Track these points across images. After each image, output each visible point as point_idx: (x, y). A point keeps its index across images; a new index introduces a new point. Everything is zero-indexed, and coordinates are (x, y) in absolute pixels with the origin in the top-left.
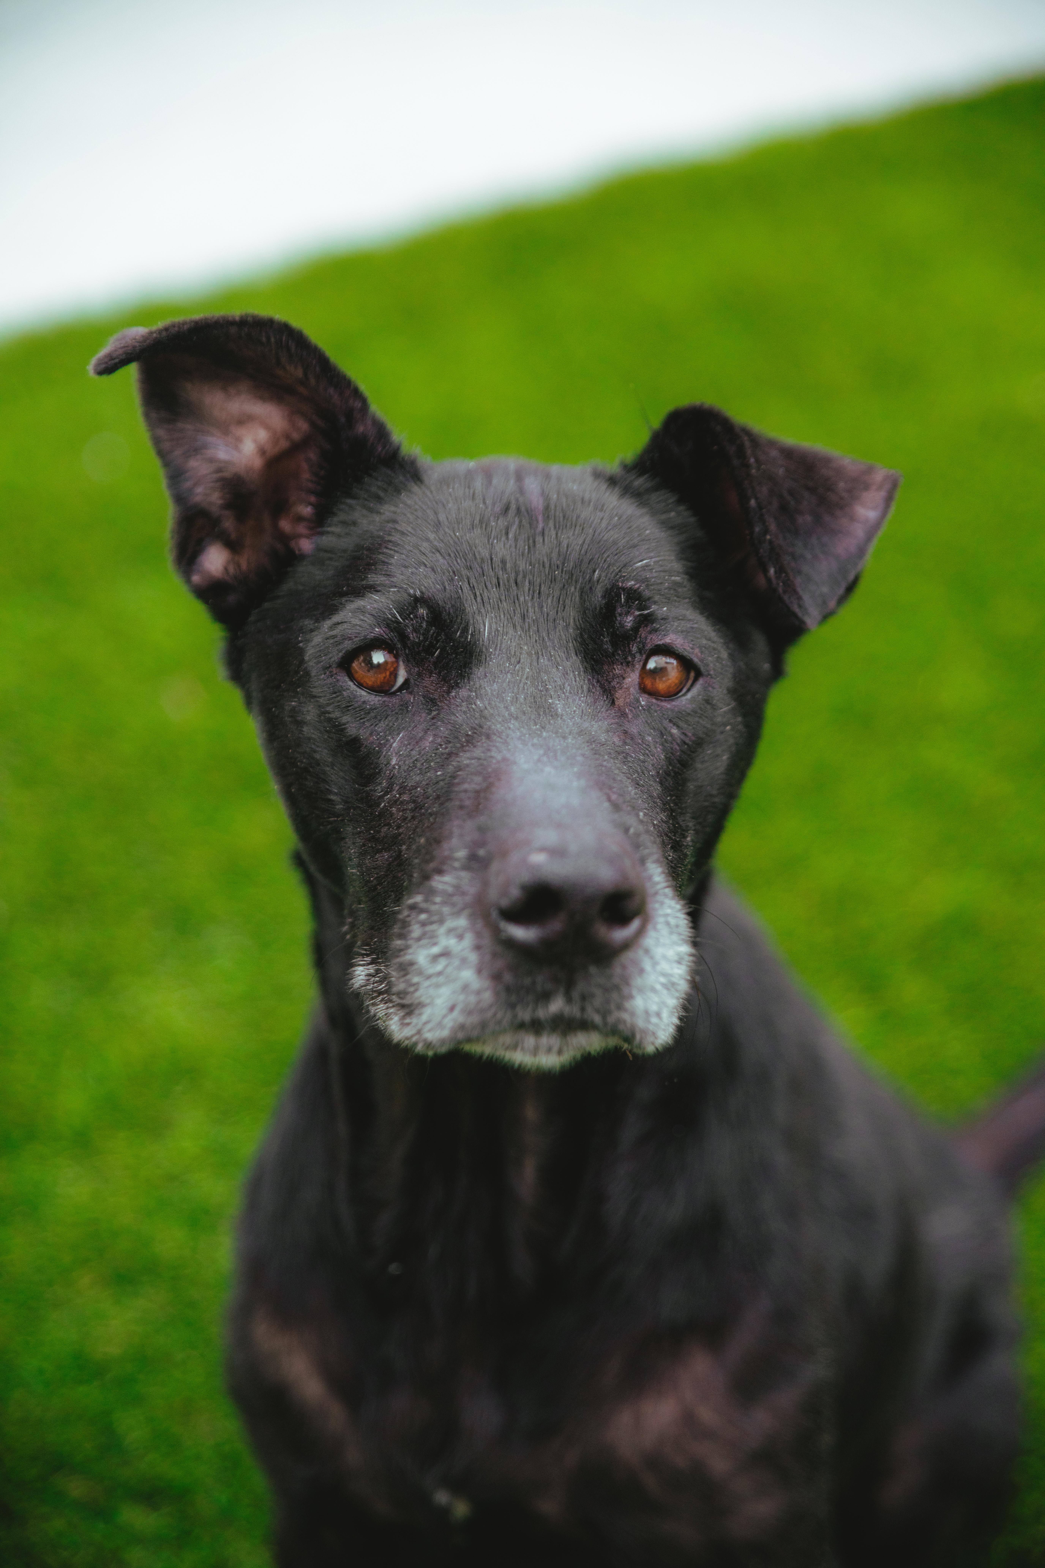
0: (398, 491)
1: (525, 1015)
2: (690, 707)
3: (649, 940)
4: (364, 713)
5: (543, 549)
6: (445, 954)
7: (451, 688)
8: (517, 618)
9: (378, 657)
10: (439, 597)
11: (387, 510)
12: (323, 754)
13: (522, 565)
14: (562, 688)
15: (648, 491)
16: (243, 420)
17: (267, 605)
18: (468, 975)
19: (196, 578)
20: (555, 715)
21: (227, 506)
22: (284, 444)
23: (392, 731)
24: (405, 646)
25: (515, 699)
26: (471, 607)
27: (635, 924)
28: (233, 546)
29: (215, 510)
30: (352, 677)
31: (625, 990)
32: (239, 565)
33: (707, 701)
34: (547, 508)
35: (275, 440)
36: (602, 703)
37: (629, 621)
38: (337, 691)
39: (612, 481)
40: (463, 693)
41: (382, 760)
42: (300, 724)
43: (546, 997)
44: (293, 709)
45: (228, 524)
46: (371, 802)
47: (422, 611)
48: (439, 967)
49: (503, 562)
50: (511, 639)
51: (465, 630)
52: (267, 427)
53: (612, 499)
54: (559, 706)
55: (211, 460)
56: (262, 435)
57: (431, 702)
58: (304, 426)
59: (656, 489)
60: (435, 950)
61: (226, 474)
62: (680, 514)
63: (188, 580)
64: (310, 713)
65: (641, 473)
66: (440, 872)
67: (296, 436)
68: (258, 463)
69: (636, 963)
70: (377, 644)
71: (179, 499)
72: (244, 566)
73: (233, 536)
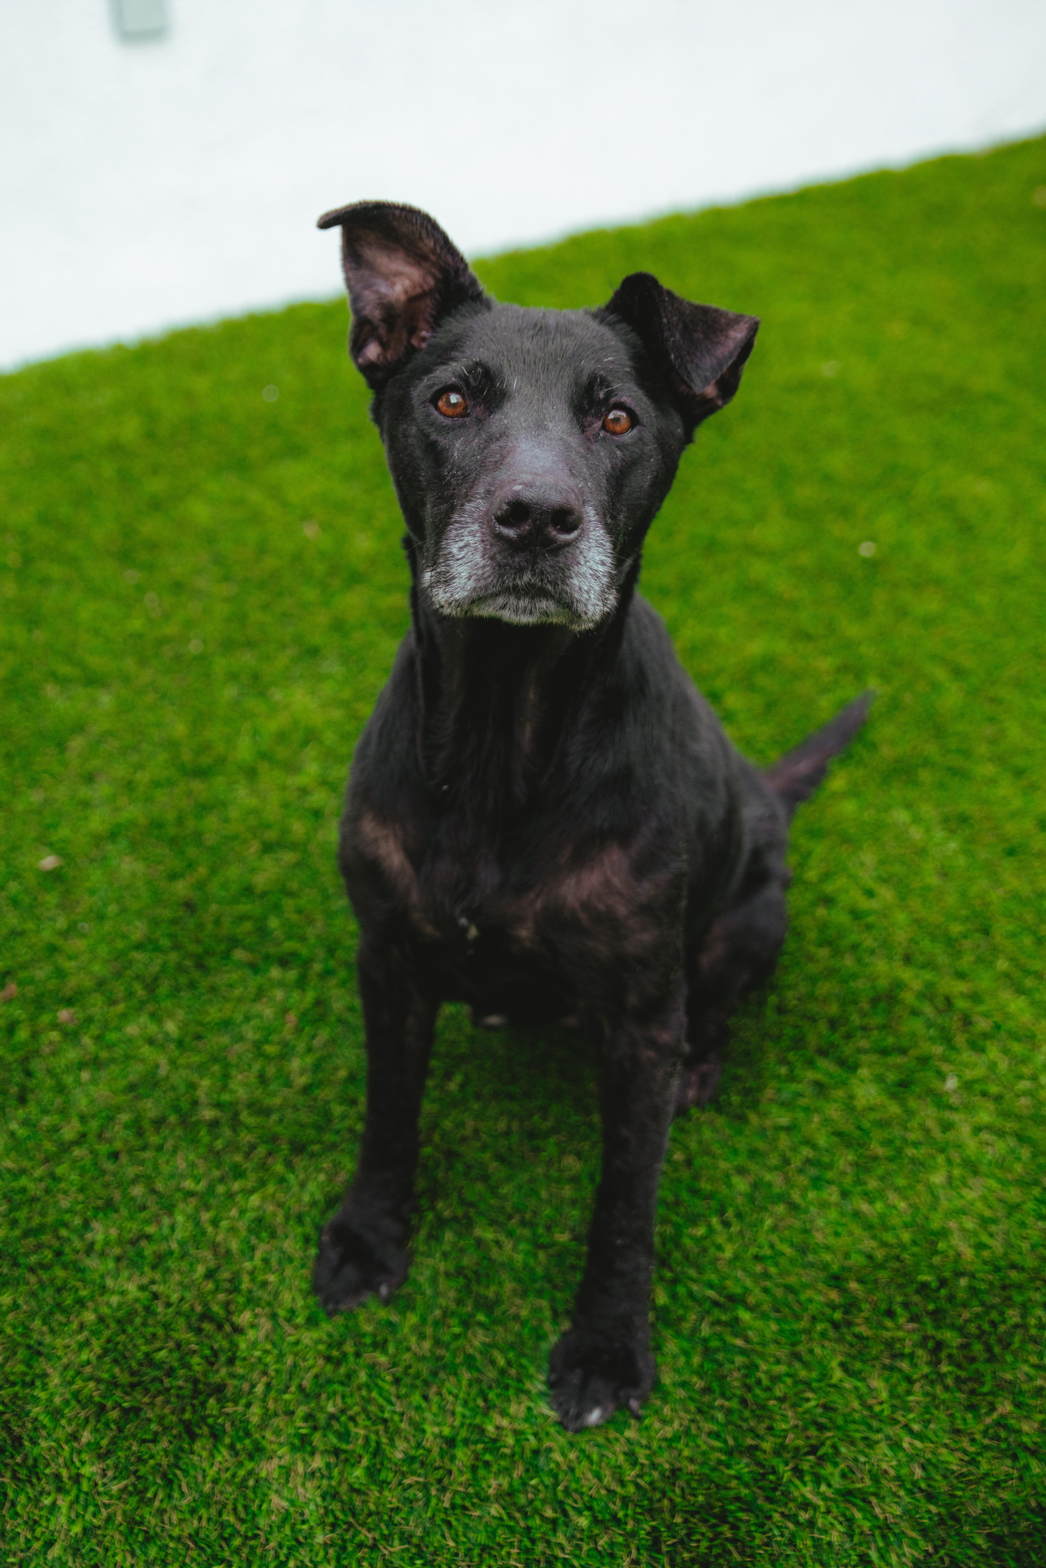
0: (476, 313)
1: (509, 583)
2: (629, 441)
3: (583, 545)
4: (442, 429)
5: (551, 347)
6: (467, 545)
7: (491, 413)
8: (534, 380)
9: (454, 398)
10: (491, 364)
11: (469, 322)
12: (418, 453)
13: (539, 354)
14: (554, 418)
15: (615, 323)
16: (397, 274)
17: (398, 376)
18: (478, 558)
19: (360, 360)
20: (547, 430)
21: (383, 320)
22: (418, 290)
23: (457, 437)
24: (468, 389)
25: (526, 420)
26: (506, 370)
27: (575, 534)
28: (384, 345)
29: (376, 322)
30: (437, 408)
31: (568, 573)
32: (385, 357)
33: (640, 439)
34: (557, 326)
35: (414, 286)
36: (576, 430)
37: (602, 395)
38: (428, 416)
39: (595, 316)
40: (497, 416)
41: (449, 454)
42: (406, 436)
43: (521, 571)
44: (405, 430)
45: (382, 331)
46: (440, 478)
47: (480, 370)
48: (463, 554)
49: (529, 351)
50: (528, 390)
51: (502, 383)
52: (410, 280)
53: (594, 325)
54: (550, 425)
55: (377, 292)
56: (407, 283)
57: (480, 421)
58: (432, 282)
59: (620, 322)
60: (461, 544)
61: (384, 301)
62: (632, 337)
63: (356, 361)
64: (413, 430)
65: (612, 313)
66: (470, 501)
67: (426, 288)
68: (403, 298)
69: (575, 558)
70: (453, 388)
71: (357, 311)
72: (389, 357)
73: (385, 340)
